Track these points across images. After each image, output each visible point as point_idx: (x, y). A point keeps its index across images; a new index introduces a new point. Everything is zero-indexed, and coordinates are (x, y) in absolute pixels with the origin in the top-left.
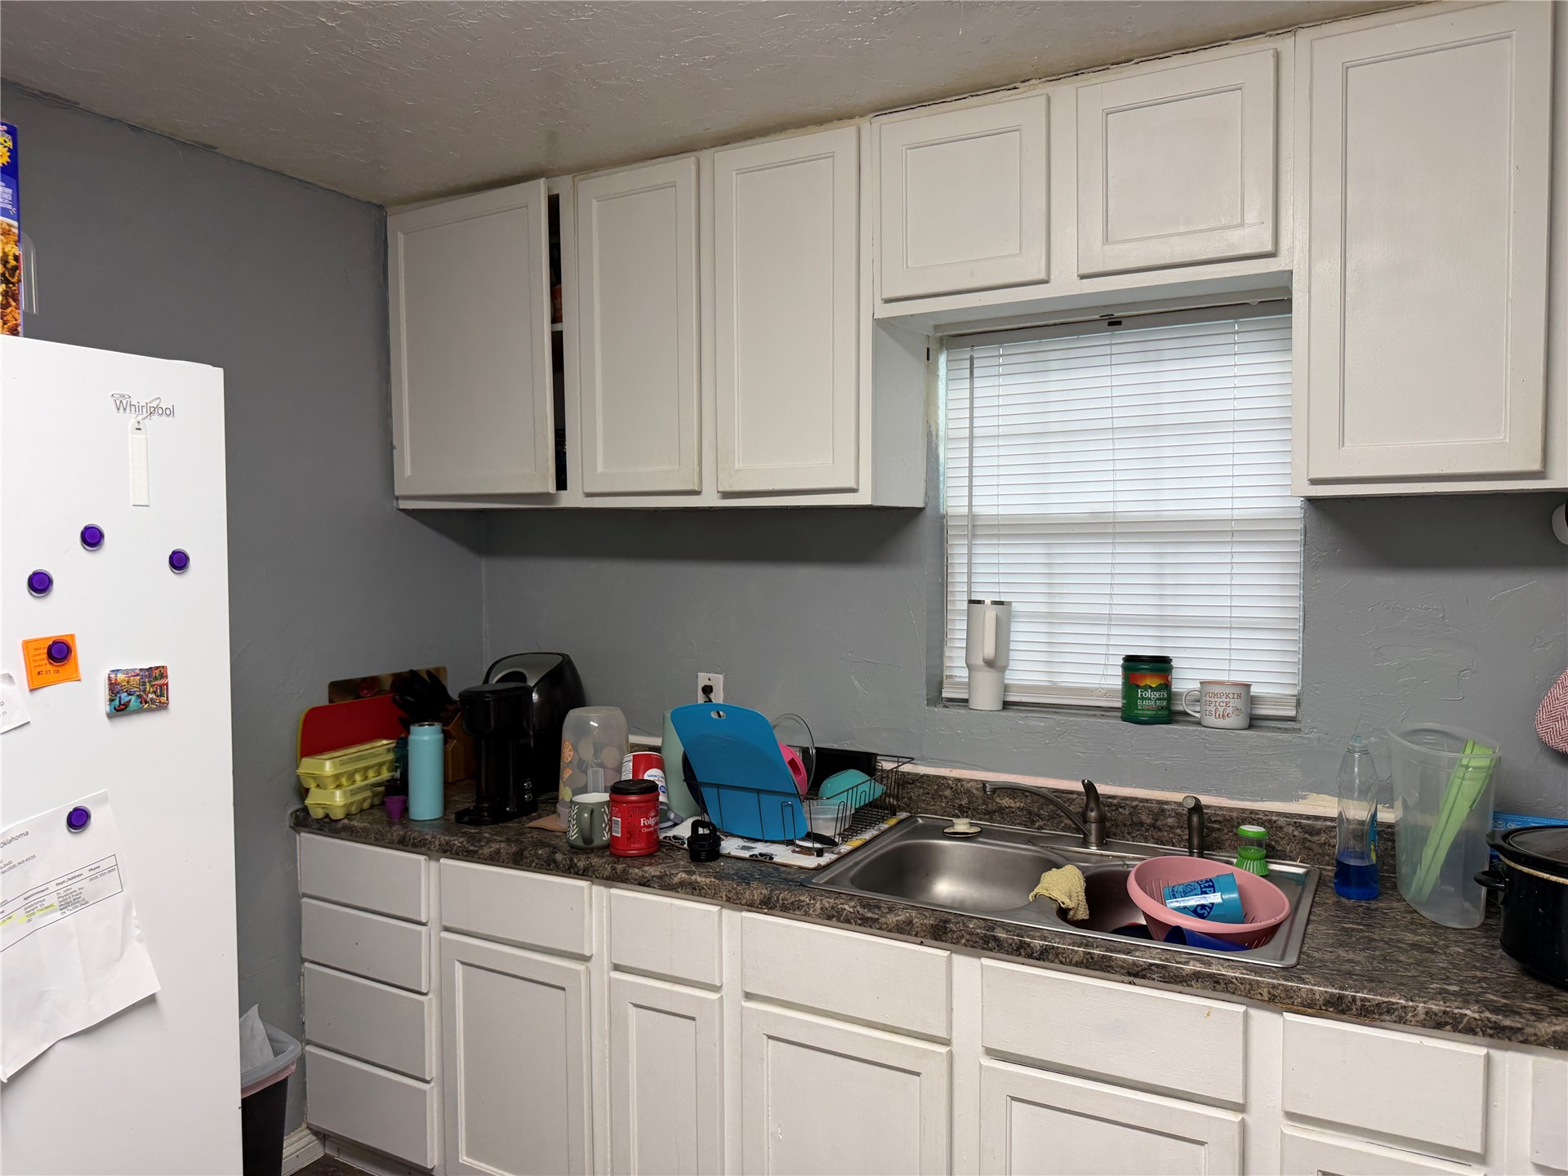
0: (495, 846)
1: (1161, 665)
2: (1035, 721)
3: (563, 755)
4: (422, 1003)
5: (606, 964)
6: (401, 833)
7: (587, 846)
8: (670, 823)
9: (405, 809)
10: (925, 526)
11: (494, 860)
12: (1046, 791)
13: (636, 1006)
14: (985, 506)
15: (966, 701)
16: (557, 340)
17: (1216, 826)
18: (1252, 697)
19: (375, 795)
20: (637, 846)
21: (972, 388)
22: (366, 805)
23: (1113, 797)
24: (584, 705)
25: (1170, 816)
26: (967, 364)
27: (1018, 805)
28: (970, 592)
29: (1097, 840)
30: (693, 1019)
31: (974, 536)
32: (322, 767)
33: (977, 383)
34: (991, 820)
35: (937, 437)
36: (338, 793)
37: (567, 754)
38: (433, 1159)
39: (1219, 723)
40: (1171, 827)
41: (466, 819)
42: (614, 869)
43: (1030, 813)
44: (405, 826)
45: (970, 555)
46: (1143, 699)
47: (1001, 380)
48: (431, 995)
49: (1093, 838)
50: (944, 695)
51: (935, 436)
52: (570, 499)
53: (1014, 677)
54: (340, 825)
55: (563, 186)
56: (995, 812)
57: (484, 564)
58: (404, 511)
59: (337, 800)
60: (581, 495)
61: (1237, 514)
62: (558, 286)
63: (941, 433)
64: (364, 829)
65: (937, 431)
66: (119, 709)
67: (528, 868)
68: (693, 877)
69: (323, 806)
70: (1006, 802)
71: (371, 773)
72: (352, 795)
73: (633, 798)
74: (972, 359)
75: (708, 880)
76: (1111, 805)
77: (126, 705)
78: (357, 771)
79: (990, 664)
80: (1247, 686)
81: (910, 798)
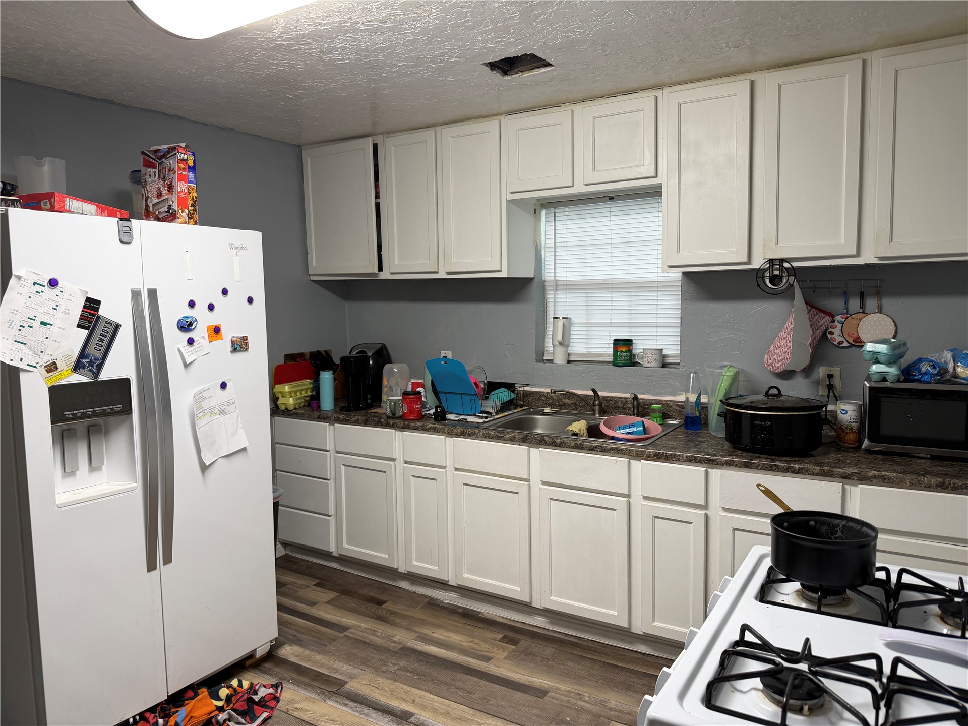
0: (357, 418)
1: (628, 343)
2: (579, 367)
3: (383, 383)
4: (328, 483)
5: (402, 462)
6: (318, 414)
7: (393, 416)
8: (427, 409)
9: (319, 407)
10: (535, 286)
11: (356, 423)
12: (582, 396)
13: (414, 476)
14: (561, 276)
15: (552, 361)
16: (378, 206)
17: (646, 407)
18: (664, 355)
19: (306, 401)
20: (413, 416)
21: (555, 225)
22: (302, 405)
23: (608, 397)
24: (392, 363)
25: (629, 404)
26: (553, 215)
27: (571, 402)
28: (555, 314)
29: (598, 412)
30: (435, 480)
31: (556, 290)
32: (285, 388)
33: (557, 223)
34: (561, 409)
35: (541, 247)
36: (291, 399)
37: (385, 382)
38: (332, 549)
39: (649, 365)
40: (630, 408)
41: (344, 410)
42: (404, 424)
43: (576, 405)
44: (319, 412)
45: (555, 298)
46: (619, 356)
47: (567, 222)
48: (331, 480)
49: (597, 412)
50: (544, 358)
51: (539, 246)
52: (384, 275)
53: (571, 350)
54: (292, 412)
55: (379, 140)
56: (562, 405)
57: (347, 305)
58: (313, 281)
59: (291, 402)
60: (389, 273)
61: (660, 279)
62: (377, 183)
63: (543, 245)
64: (302, 414)
65: (541, 244)
66: (235, 350)
67: (370, 425)
68: (435, 426)
69: (285, 405)
70: (567, 401)
71: (303, 392)
72: (297, 400)
73: (411, 397)
74: (555, 213)
75: (440, 426)
76: (607, 400)
77: (236, 348)
78: (298, 391)
79: (561, 344)
80: (661, 350)
81: (529, 401)
